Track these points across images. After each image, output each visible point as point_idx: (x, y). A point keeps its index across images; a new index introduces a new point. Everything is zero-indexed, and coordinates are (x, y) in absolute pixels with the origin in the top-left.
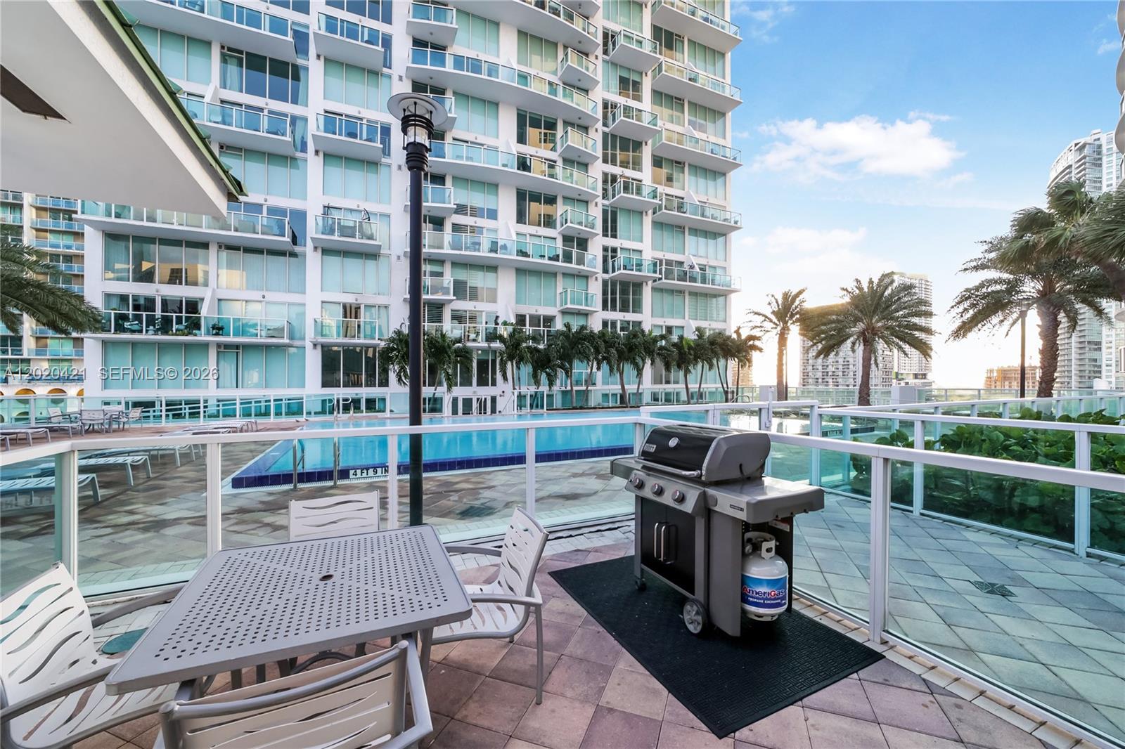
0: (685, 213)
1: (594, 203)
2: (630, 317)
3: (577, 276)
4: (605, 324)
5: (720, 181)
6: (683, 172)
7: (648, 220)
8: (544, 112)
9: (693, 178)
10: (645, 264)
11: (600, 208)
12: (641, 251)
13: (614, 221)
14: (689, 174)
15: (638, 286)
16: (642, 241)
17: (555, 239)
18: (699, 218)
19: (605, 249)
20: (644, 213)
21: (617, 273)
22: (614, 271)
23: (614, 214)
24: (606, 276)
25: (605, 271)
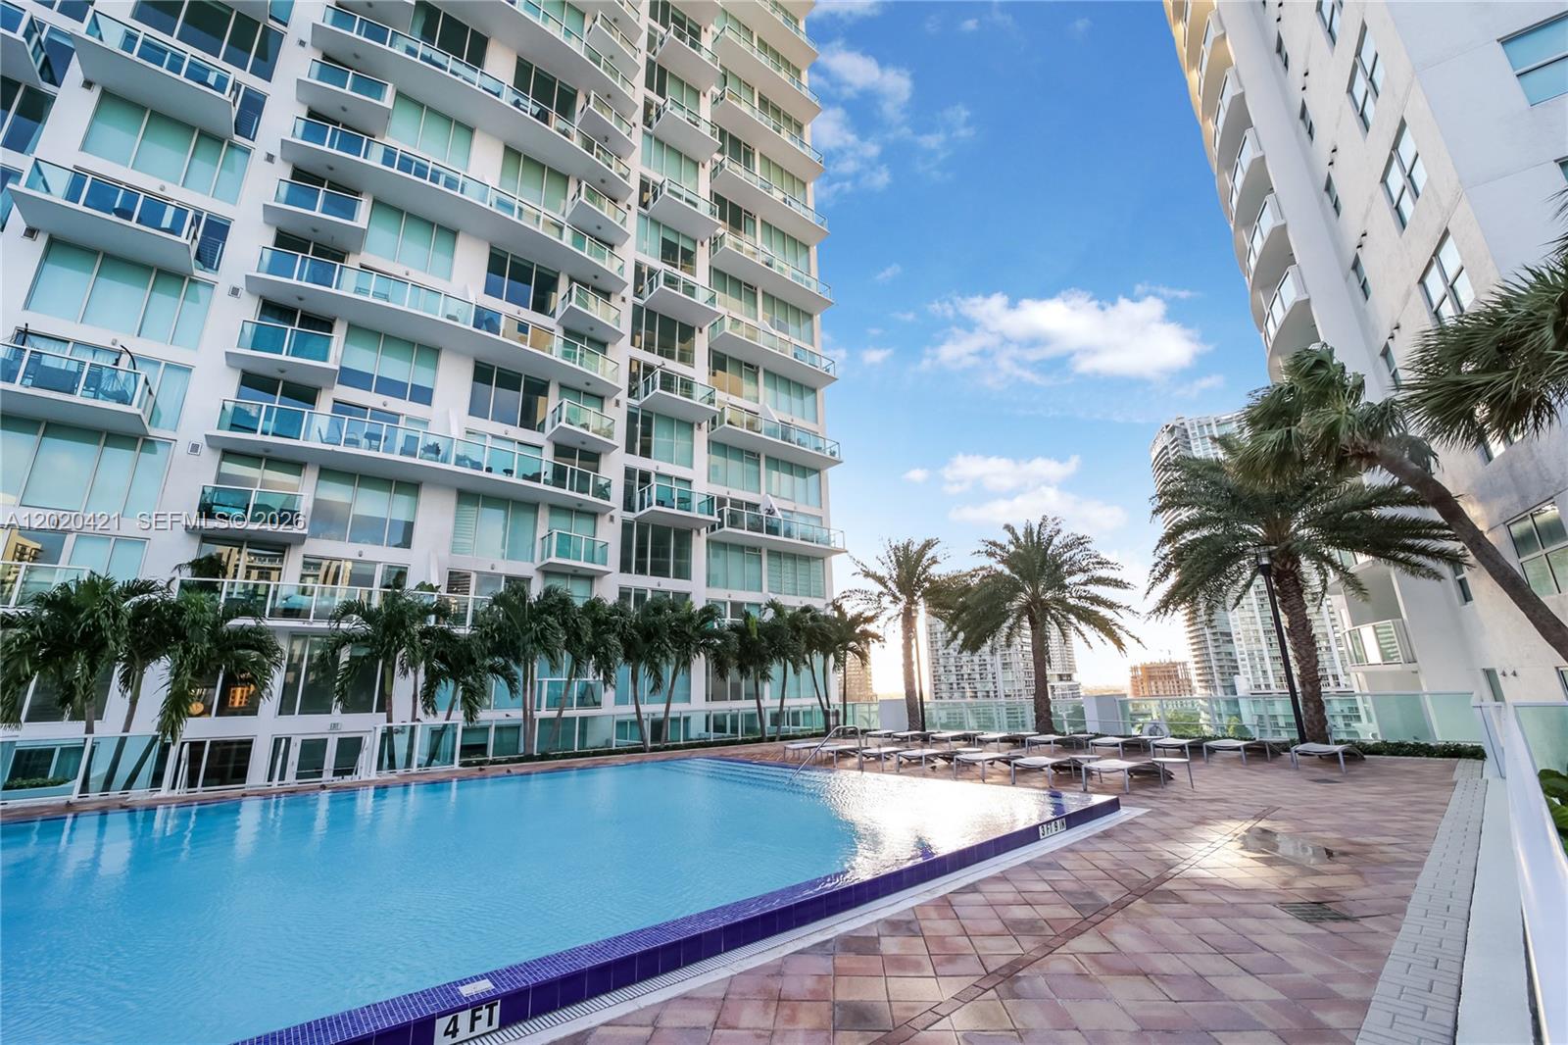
0: (759, 432)
1: (613, 402)
2: (670, 584)
3: (577, 511)
4: (624, 594)
5: (809, 399)
6: (757, 382)
7: (701, 437)
8: (538, 259)
9: (770, 391)
10: (696, 501)
11: (623, 411)
12: (689, 482)
13: (647, 433)
14: (765, 385)
15: (684, 537)
16: (691, 467)
17: (540, 448)
18: (779, 441)
19: (629, 473)
20: (696, 426)
21: (646, 510)
22: (642, 508)
23: (647, 422)
24: (630, 516)
25: (628, 506)
